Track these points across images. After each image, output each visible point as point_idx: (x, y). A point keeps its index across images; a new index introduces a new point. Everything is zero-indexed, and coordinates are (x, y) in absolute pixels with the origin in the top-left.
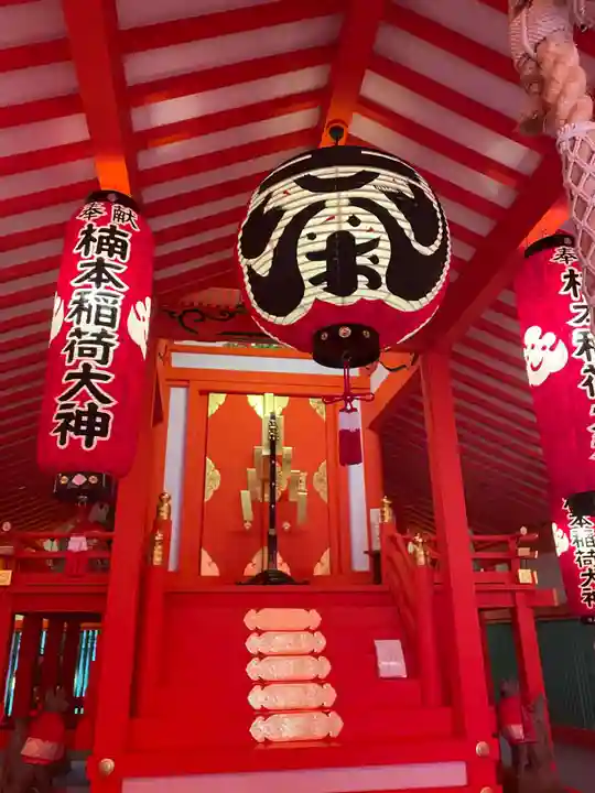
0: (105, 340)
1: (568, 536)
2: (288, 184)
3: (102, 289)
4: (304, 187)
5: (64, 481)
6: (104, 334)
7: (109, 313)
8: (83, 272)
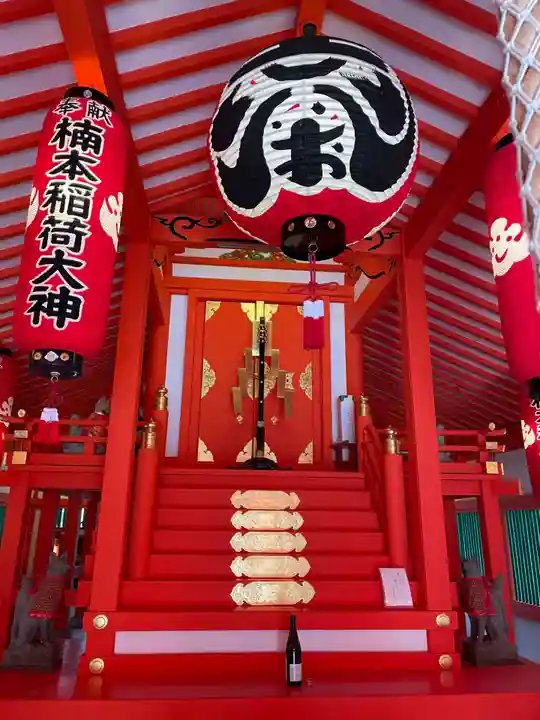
0: (77, 229)
1: (535, 431)
2: (256, 73)
3: (75, 181)
4: (270, 76)
5: (38, 356)
6: (76, 223)
7: (82, 203)
8: (56, 164)
